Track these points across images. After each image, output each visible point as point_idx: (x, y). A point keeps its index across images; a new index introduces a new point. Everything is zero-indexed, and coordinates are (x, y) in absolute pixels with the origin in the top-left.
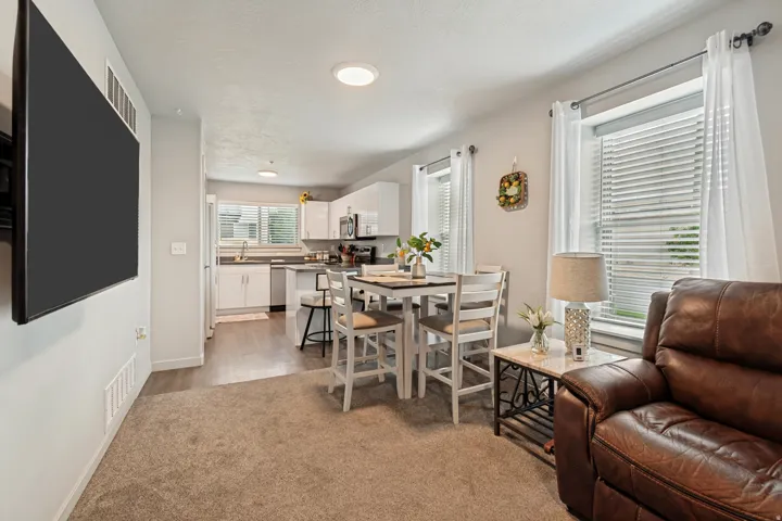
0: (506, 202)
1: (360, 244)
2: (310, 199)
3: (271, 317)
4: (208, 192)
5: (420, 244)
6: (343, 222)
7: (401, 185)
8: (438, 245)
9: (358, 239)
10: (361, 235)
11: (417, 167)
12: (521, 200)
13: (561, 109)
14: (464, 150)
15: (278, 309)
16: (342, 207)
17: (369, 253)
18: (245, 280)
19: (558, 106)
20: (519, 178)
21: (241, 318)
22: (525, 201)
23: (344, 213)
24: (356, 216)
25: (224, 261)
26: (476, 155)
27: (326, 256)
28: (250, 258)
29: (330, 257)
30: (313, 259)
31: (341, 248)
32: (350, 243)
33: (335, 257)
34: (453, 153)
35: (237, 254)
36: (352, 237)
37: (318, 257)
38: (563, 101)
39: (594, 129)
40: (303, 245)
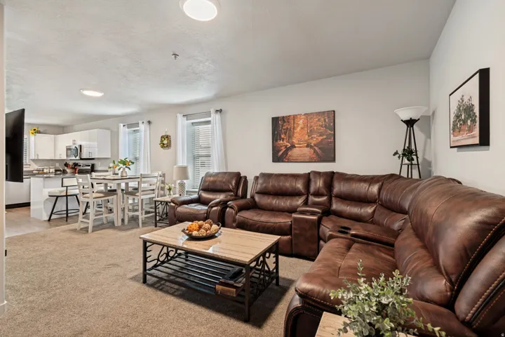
0: (163, 146)
1: (81, 162)
2: (39, 132)
5: (124, 163)
6: (68, 149)
7: (112, 132)
8: (133, 163)
9: (82, 159)
10: (84, 157)
11: (122, 125)
12: (169, 146)
13: (180, 117)
14: (146, 122)
16: (66, 141)
17: (89, 168)
19: (179, 115)
20: (168, 137)
22: (170, 146)
23: (70, 144)
24: (81, 146)
26: (152, 125)
27: (52, 170)
29: (56, 171)
30: (41, 172)
31: (66, 165)
32: (74, 162)
33: (60, 171)
34: (140, 122)
36: (78, 158)
37: (45, 171)
38: (180, 113)
39: (193, 123)
40: (32, 163)
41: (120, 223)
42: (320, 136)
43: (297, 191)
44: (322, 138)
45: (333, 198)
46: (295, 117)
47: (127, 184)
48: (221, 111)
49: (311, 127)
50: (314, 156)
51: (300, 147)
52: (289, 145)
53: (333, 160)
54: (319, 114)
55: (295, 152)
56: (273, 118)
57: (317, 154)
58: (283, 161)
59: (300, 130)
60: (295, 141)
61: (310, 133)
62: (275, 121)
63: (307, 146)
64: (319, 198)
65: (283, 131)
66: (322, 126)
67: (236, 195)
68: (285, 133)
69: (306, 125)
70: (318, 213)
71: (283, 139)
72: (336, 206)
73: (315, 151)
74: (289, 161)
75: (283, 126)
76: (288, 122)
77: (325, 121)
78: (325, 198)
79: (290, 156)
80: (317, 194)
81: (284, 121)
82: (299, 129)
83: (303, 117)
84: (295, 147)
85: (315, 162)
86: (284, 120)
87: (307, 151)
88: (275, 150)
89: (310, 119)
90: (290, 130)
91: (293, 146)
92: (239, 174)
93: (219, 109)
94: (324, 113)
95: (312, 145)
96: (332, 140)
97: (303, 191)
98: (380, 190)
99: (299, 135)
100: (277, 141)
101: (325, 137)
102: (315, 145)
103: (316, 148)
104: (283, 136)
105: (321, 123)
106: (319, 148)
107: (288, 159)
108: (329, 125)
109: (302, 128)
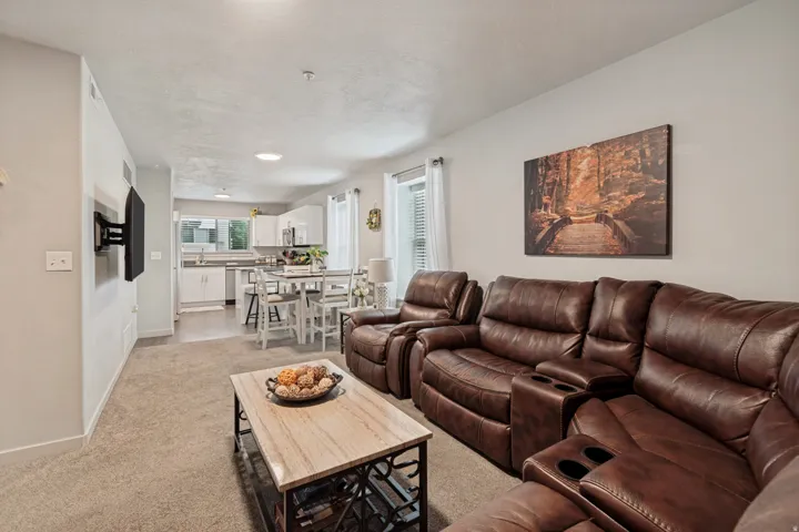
0: (371, 226)
1: (298, 250)
2: (260, 213)
3: (227, 308)
4: (175, 210)
6: (285, 233)
7: (324, 208)
9: (295, 246)
10: (297, 243)
11: (330, 198)
12: (377, 225)
13: (388, 178)
14: (352, 191)
15: (231, 303)
16: (285, 221)
18: (205, 280)
19: (386, 175)
20: (377, 212)
21: (201, 309)
22: (380, 227)
23: (286, 226)
24: (293, 229)
25: (187, 264)
27: (274, 260)
28: (208, 262)
29: (278, 261)
30: (262, 263)
31: (285, 254)
32: (291, 249)
33: (281, 260)
34: (347, 192)
35: (197, 259)
36: (292, 245)
37: (267, 261)
38: (388, 172)
39: (411, 187)
40: (254, 251)
41: (304, 341)
42: (631, 192)
43: (560, 322)
44: (633, 197)
45: (646, 352)
46: (570, 154)
47: (303, 284)
48: (441, 160)
49: (607, 173)
50: (615, 242)
51: (581, 222)
52: (558, 218)
53: (667, 251)
54: (626, 140)
55: (572, 233)
56: (526, 163)
57: (623, 239)
58: (545, 254)
59: (582, 184)
60: (570, 208)
61: (605, 189)
62: (531, 167)
63: (598, 220)
64: (608, 345)
65: (546, 188)
66: (634, 169)
67: (453, 316)
68: (550, 193)
69: (595, 171)
70: (580, 385)
71: (546, 206)
72: (650, 372)
73: (616, 230)
74: (558, 253)
75: (545, 176)
76: (557, 167)
77: (642, 154)
78: (623, 348)
79: (560, 242)
80: (605, 335)
81: (548, 167)
82: (579, 181)
83: (589, 152)
84: (571, 222)
85: (616, 255)
86: (547, 165)
87: (597, 230)
88: (531, 229)
89: (606, 155)
90: (560, 184)
91: (566, 221)
92: (464, 276)
93: (437, 158)
94: (639, 135)
95: (610, 215)
96: (662, 200)
97: (573, 323)
98: (784, 350)
99: (580, 195)
100: (533, 210)
101: (642, 195)
102: (616, 216)
103: (619, 223)
104: (545, 200)
105: (632, 162)
106: (627, 223)
107: (556, 250)
108: (655, 163)
109: (587, 178)
